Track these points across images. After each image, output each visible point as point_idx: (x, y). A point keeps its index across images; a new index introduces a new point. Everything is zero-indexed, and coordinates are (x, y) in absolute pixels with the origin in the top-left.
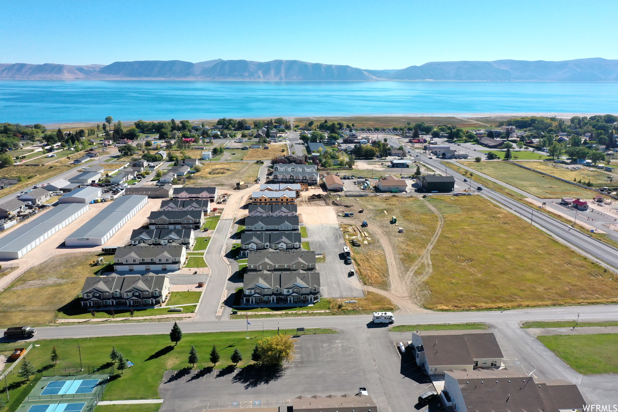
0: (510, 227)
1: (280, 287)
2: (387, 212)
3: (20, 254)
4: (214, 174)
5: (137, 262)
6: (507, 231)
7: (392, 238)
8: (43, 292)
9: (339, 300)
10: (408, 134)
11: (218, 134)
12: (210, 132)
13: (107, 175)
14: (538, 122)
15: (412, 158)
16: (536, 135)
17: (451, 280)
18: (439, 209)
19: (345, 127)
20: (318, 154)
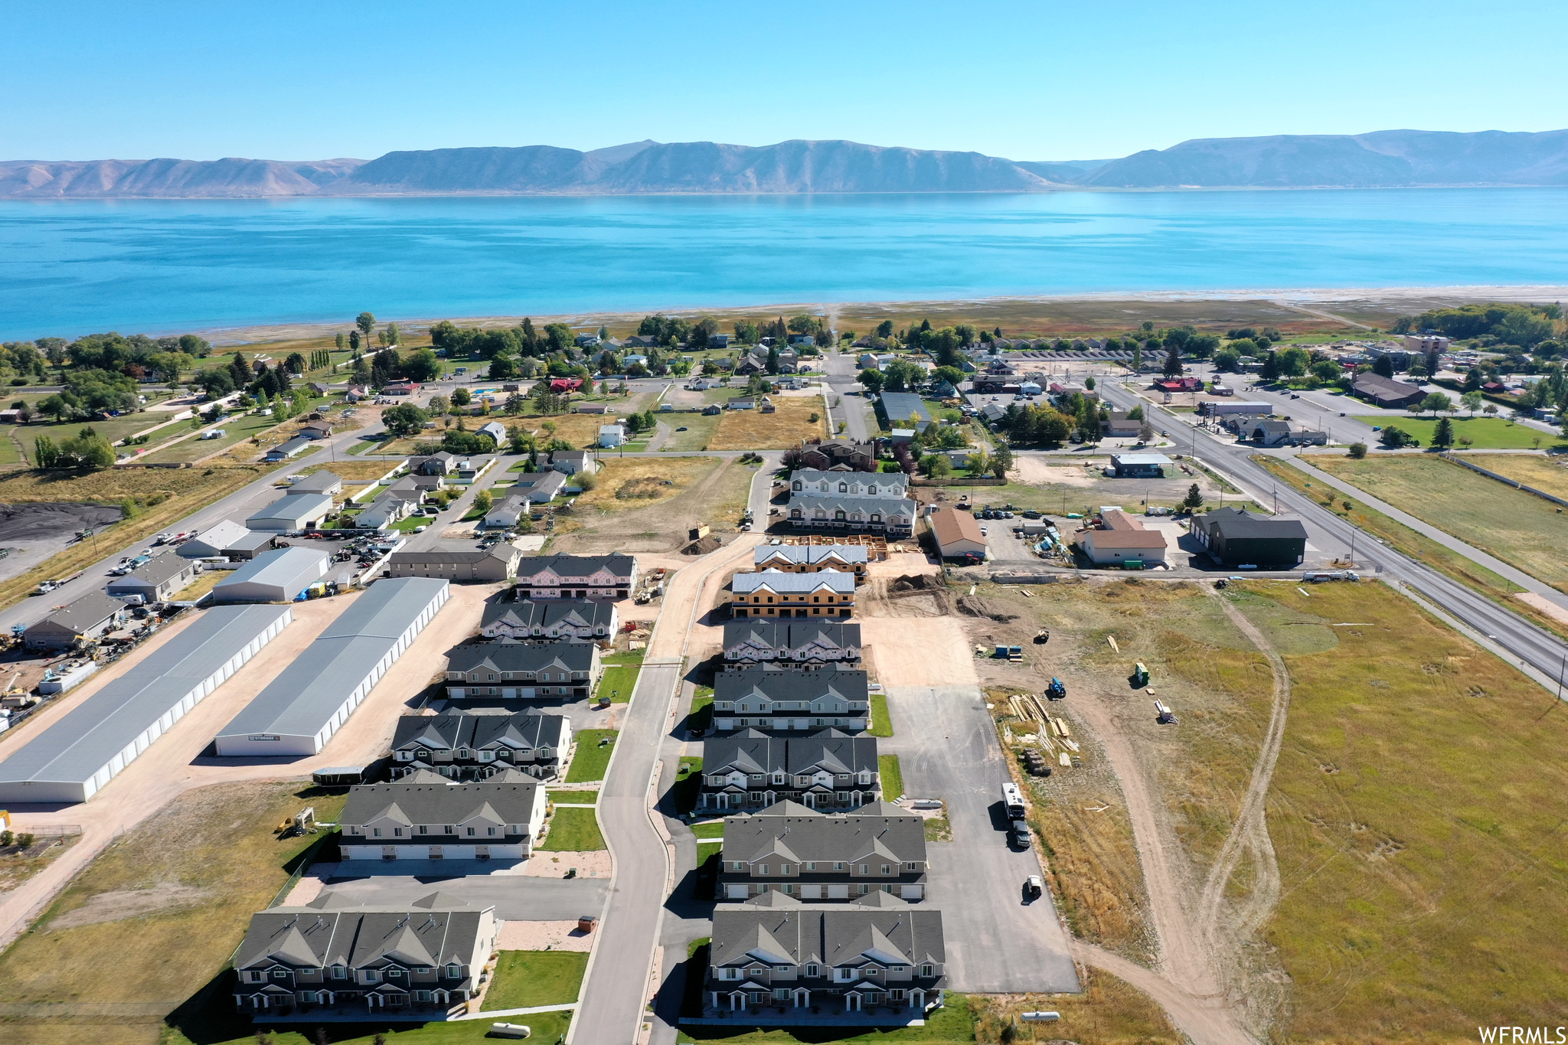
0: (1495, 707)
1: (823, 960)
2: (1117, 639)
3: (89, 789)
4: (630, 497)
5: (406, 835)
6: (1487, 724)
7: (1141, 743)
8: (136, 938)
9: (1003, 1000)
10: (1149, 364)
11: (641, 367)
12: (619, 358)
13: (348, 502)
14: (1512, 320)
15: (1171, 444)
16: (1510, 363)
17: (1344, 930)
18: (1268, 631)
19: (976, 339)
20: (910, 433)
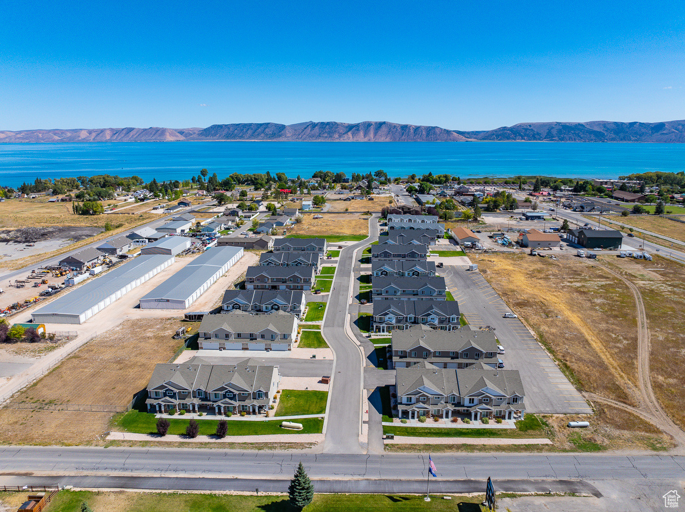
1: (459, 394)
3: (82, 318)
5: (231, 338)
11: (316, 186)
12: (307, 184)
13: (198, 225)
20: (433, 206)
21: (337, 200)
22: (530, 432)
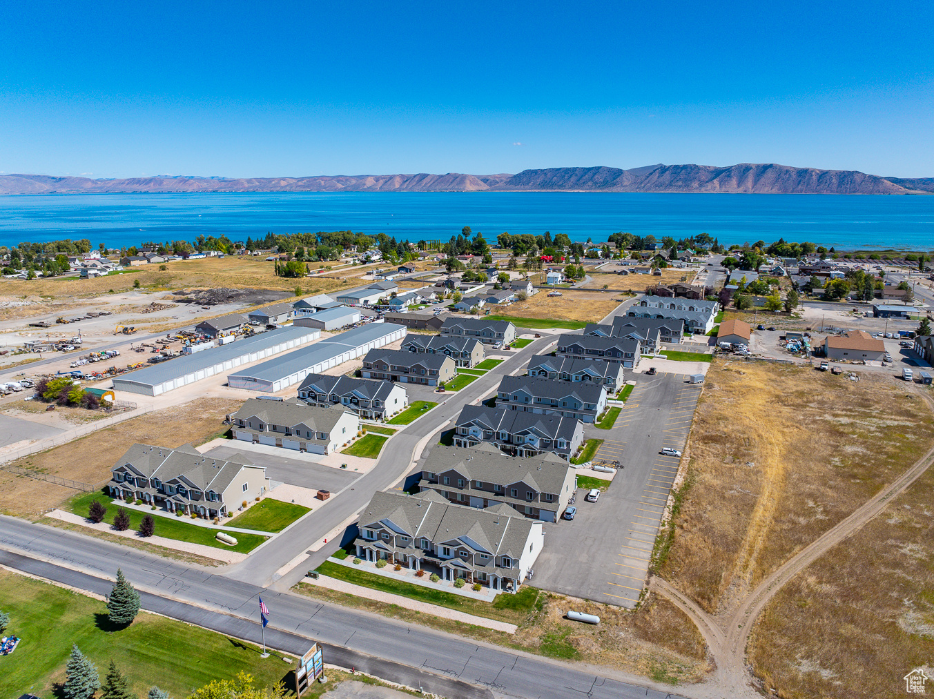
1: (433, 538)
3: (157, 389)
5: (265, 429)
13: (393, 295)
20: (736, 287)
21: (609, 273)
22: (507, 612)
